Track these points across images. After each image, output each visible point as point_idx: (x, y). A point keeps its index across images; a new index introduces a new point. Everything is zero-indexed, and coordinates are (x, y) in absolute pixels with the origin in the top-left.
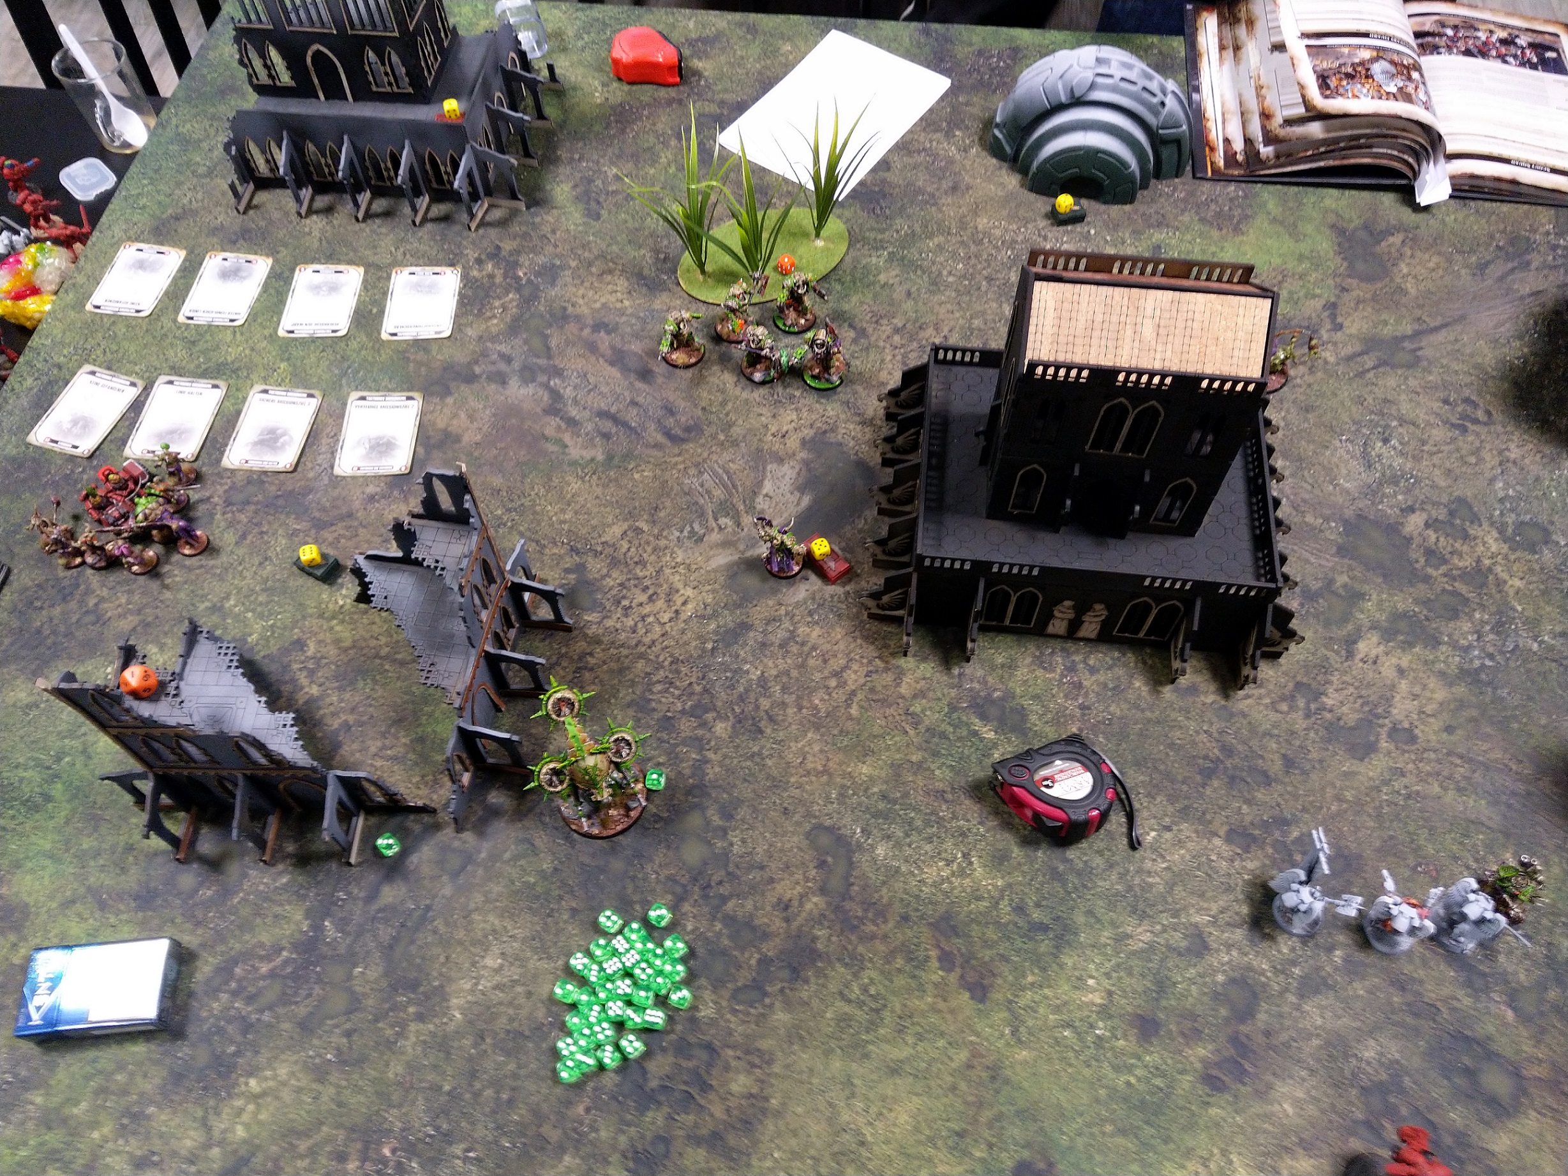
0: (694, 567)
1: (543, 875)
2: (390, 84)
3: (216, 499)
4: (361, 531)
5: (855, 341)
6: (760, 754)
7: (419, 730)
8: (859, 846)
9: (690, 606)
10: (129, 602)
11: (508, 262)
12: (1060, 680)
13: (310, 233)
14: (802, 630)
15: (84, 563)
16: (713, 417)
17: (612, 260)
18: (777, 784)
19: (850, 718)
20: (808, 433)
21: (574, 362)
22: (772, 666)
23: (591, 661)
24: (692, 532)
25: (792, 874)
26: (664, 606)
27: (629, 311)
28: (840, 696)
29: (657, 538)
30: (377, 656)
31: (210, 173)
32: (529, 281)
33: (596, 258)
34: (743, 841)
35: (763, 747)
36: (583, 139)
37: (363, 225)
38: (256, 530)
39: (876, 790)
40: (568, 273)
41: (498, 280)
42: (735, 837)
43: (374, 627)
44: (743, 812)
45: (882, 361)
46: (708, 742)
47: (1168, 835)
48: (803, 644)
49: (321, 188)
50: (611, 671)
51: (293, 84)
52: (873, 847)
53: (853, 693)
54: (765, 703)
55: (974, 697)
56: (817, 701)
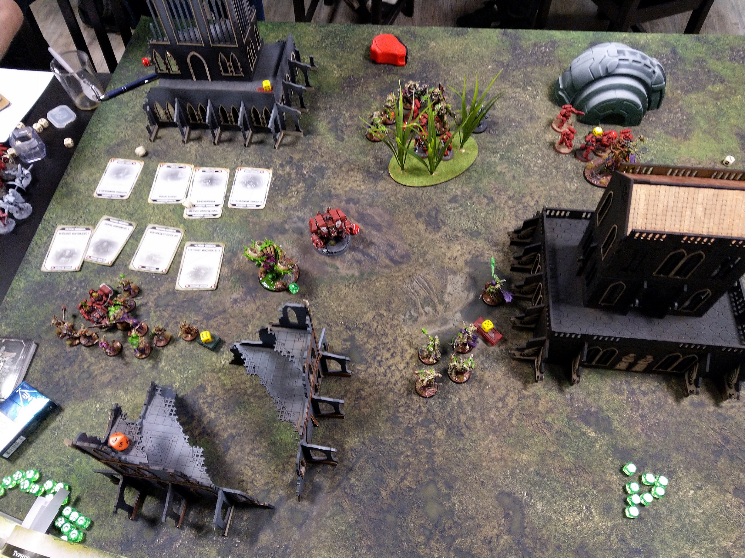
0: (414, 336)
1: (348, 524)
2: (232, 72)
3: (150, 304)
4: (231, 320)
5: (488, 204)
6: (464, 449)
7: (272, 438)
8: (527, 504)
10: (106, 365)
11: (297, 166)
12: (627, 400)
13: (190, 152)
14: (479, 373)
15: (80, 343)
16: (415, 250)
17: (352, 163)
18: (476, 468)
19: (513, 426)
20: (468, 257)
23: (364, 394)
24: (411, 316)
25: (491, 522)
26: (400, 360)
27: (365, 191)
28: (505, 413)
29: (392, 319)
30: (245, 394)
31: (134, 120)
32: (309, 176)
33: (344, 162)
34: (461, 502)
35: (465, 445)
36: (330, 96)
37: (218, 147)
38: (174, 321)
39: (532, 469)
40: (330, 171)
41: (293, 176)
42: (455, 500)
43: (243, 377)
44: (458, 485)
45: (504, 215)
46: (434, 442)
47: (700, 493)
48: (480, 381)
49: (194, 127)
50: (375, 400)
51: (179, 72)
52: (534, 505)
53: (512, 411)
54: (463, 418)
55: (580, 411)
56: (492, 416)
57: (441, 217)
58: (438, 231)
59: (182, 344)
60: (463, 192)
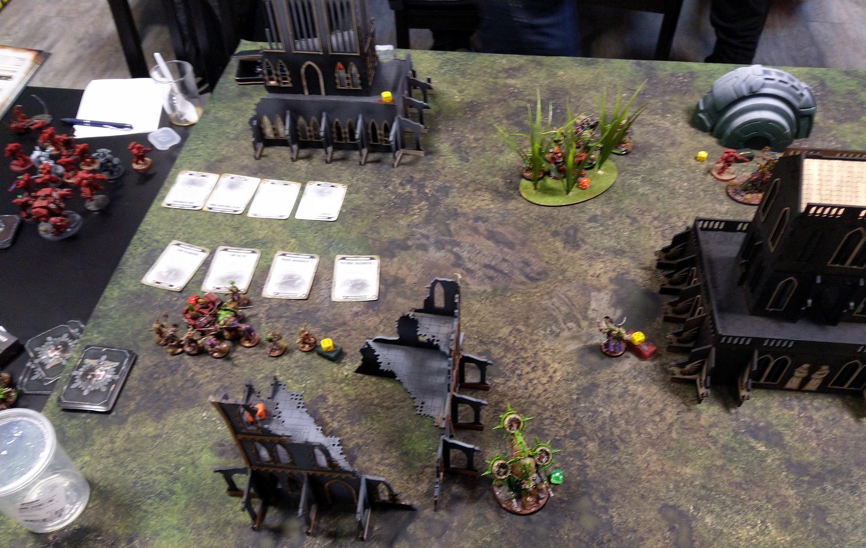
0: (557, 351)
1: (494, 535)
2: (348, 85)
3: (261, 315)
4: (353, 333)
5: (631, 224)
6: (619, 462)
7: (404, 448)
8: (694, 518)
9: (558, 374)
10: (213, 374)
11: (419, 185)
12: (799, 415)
13: (300, 169)
14: (631, 387)
16: (553, 267)
17: (479, 183)
18: (634, 480)
19: (672, 440)
20: (612, 274)
21: (466, 238)
22: (617, 409)
24: (552, 332)
25: (654, 535)
26: (542, 374)
27: (494, 210)
28: (663, 426)
29: (531, 334)
30: (371, 404)
31: (236, 138)
32: (433, 195)
33: (470, 182)
34: (619, 515)
35: (620, 458)
36: (452, 120)
37: (331, 165)
39: (697, 483)
40: (455, 190)
41: (414, 194)
42: (613, 512)
43: (368, 387)
44: (615, 498)
45: (650, 235)
46: (585, 455)
48: (634, 395)
49: (303, 145)
51: (291, 85)
52: (703, 518)
53: (671, 425)
54: (617, 431)
55: (748, 426)
56: (649, 430)
57: (580, 235)
58: (578, 249)
59: (298, 354)
60: (603, 212)
